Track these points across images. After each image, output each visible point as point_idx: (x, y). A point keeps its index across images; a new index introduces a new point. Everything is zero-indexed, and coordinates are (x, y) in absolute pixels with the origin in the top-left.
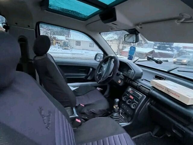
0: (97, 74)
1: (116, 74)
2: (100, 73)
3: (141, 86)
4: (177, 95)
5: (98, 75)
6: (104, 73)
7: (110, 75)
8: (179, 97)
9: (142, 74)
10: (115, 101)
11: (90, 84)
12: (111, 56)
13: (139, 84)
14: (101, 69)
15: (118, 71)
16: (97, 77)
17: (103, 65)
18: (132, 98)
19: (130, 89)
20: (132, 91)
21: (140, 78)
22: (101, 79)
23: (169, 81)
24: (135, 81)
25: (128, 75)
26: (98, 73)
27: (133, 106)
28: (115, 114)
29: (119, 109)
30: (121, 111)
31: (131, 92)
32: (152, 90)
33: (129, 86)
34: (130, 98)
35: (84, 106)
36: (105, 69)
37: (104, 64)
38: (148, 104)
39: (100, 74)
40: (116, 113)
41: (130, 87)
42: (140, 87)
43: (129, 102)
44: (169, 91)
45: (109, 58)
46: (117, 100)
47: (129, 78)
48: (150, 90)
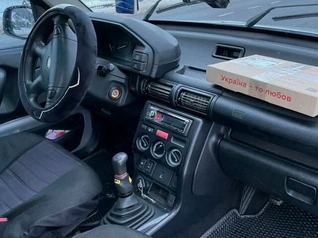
0: (28, 86)
1: (95, 72)
2: (36, 81)
3: (183, 91)
4: (283, 97)
5: (29, 91)
6: (51, 80)
7: (74, 81)
8: (289, 99)
9: (177, 52)
10: (117, 163)
11: (16, 128)
12: (58, 10)
13: (177, 87)
14: (38, 65)
15: (98, 62)
16: (31, 100)
17: (38, 50)
18: (165, 135)
19: (153, 112)
20: (161, 115)
21: (175, 65)
22: (48, 105)
23: (256, 56)
24: (162, 80)
25: (135, 66)
26: (28, 82)
27: (173, 159)
28: (126, 203)
29: (135, 183)
30: (140, 185)
31: (158, 120)
32: (215, 98)
33: (149, 101)
34: (160, 139)
35: (5, 220)
36: (49, 63)
37: (42, 47)
38: (214, 139)
39: (39, 84)
40: (128, 199)
41: (152, 105)
42: (179, 96)
43: (159, 151)
44: (261, 90)
45: (56, 20)
46: (121, 157)
47: (143, 77)
48: (209, 98)
